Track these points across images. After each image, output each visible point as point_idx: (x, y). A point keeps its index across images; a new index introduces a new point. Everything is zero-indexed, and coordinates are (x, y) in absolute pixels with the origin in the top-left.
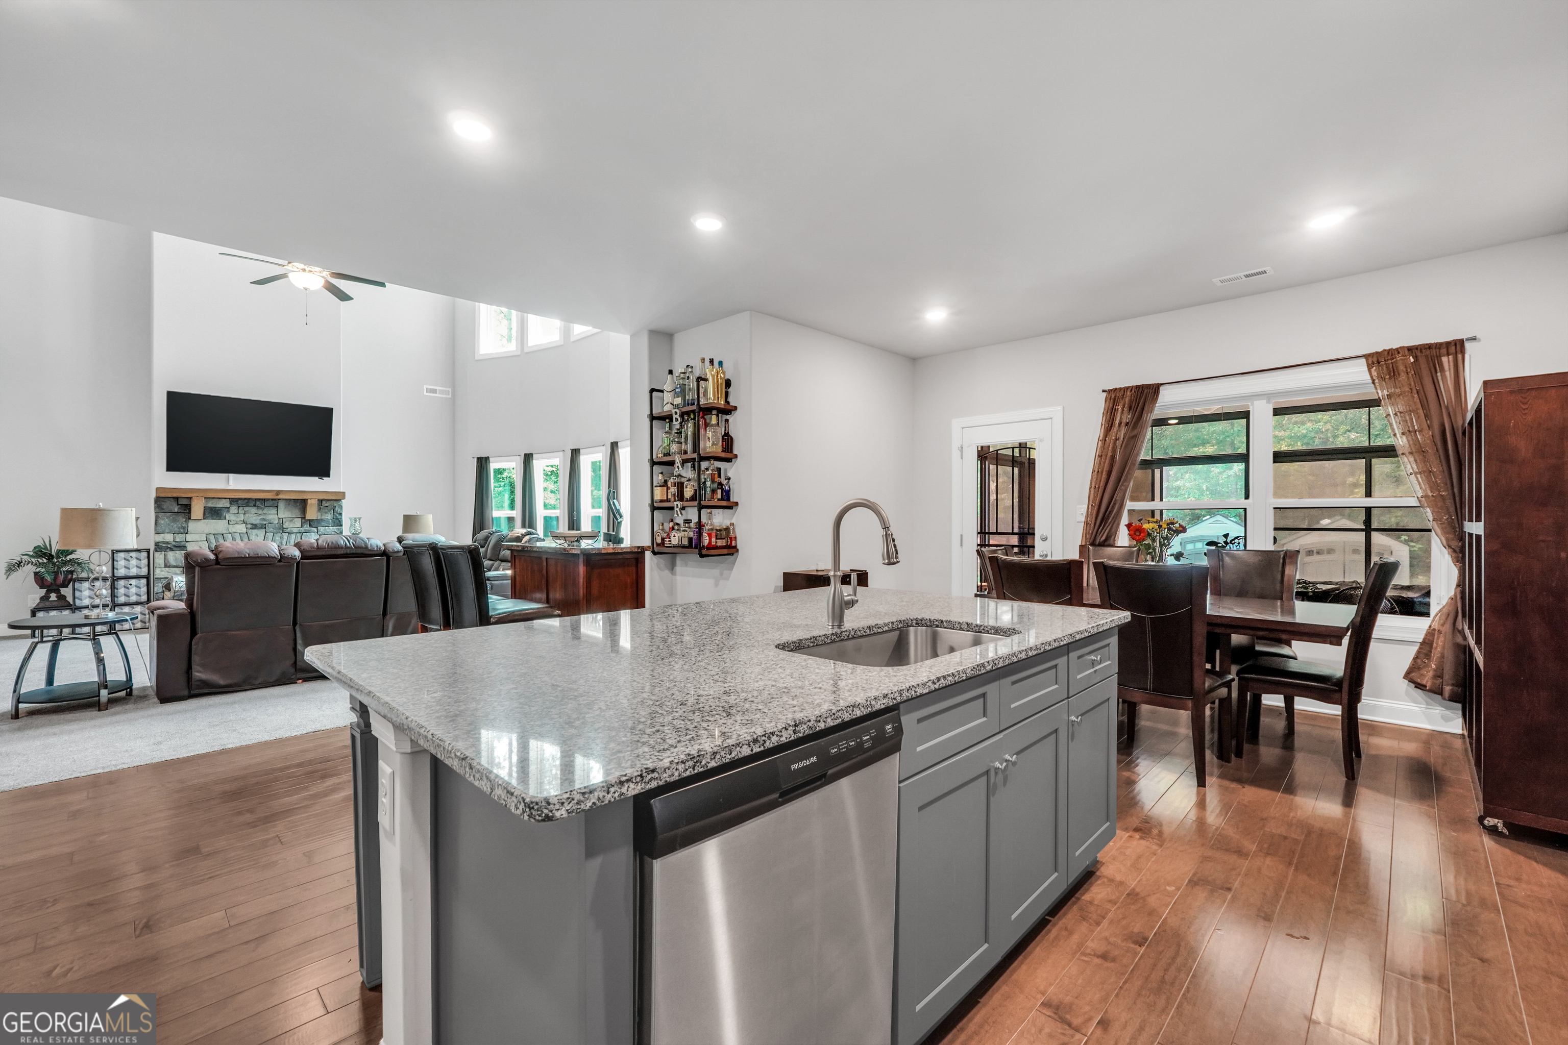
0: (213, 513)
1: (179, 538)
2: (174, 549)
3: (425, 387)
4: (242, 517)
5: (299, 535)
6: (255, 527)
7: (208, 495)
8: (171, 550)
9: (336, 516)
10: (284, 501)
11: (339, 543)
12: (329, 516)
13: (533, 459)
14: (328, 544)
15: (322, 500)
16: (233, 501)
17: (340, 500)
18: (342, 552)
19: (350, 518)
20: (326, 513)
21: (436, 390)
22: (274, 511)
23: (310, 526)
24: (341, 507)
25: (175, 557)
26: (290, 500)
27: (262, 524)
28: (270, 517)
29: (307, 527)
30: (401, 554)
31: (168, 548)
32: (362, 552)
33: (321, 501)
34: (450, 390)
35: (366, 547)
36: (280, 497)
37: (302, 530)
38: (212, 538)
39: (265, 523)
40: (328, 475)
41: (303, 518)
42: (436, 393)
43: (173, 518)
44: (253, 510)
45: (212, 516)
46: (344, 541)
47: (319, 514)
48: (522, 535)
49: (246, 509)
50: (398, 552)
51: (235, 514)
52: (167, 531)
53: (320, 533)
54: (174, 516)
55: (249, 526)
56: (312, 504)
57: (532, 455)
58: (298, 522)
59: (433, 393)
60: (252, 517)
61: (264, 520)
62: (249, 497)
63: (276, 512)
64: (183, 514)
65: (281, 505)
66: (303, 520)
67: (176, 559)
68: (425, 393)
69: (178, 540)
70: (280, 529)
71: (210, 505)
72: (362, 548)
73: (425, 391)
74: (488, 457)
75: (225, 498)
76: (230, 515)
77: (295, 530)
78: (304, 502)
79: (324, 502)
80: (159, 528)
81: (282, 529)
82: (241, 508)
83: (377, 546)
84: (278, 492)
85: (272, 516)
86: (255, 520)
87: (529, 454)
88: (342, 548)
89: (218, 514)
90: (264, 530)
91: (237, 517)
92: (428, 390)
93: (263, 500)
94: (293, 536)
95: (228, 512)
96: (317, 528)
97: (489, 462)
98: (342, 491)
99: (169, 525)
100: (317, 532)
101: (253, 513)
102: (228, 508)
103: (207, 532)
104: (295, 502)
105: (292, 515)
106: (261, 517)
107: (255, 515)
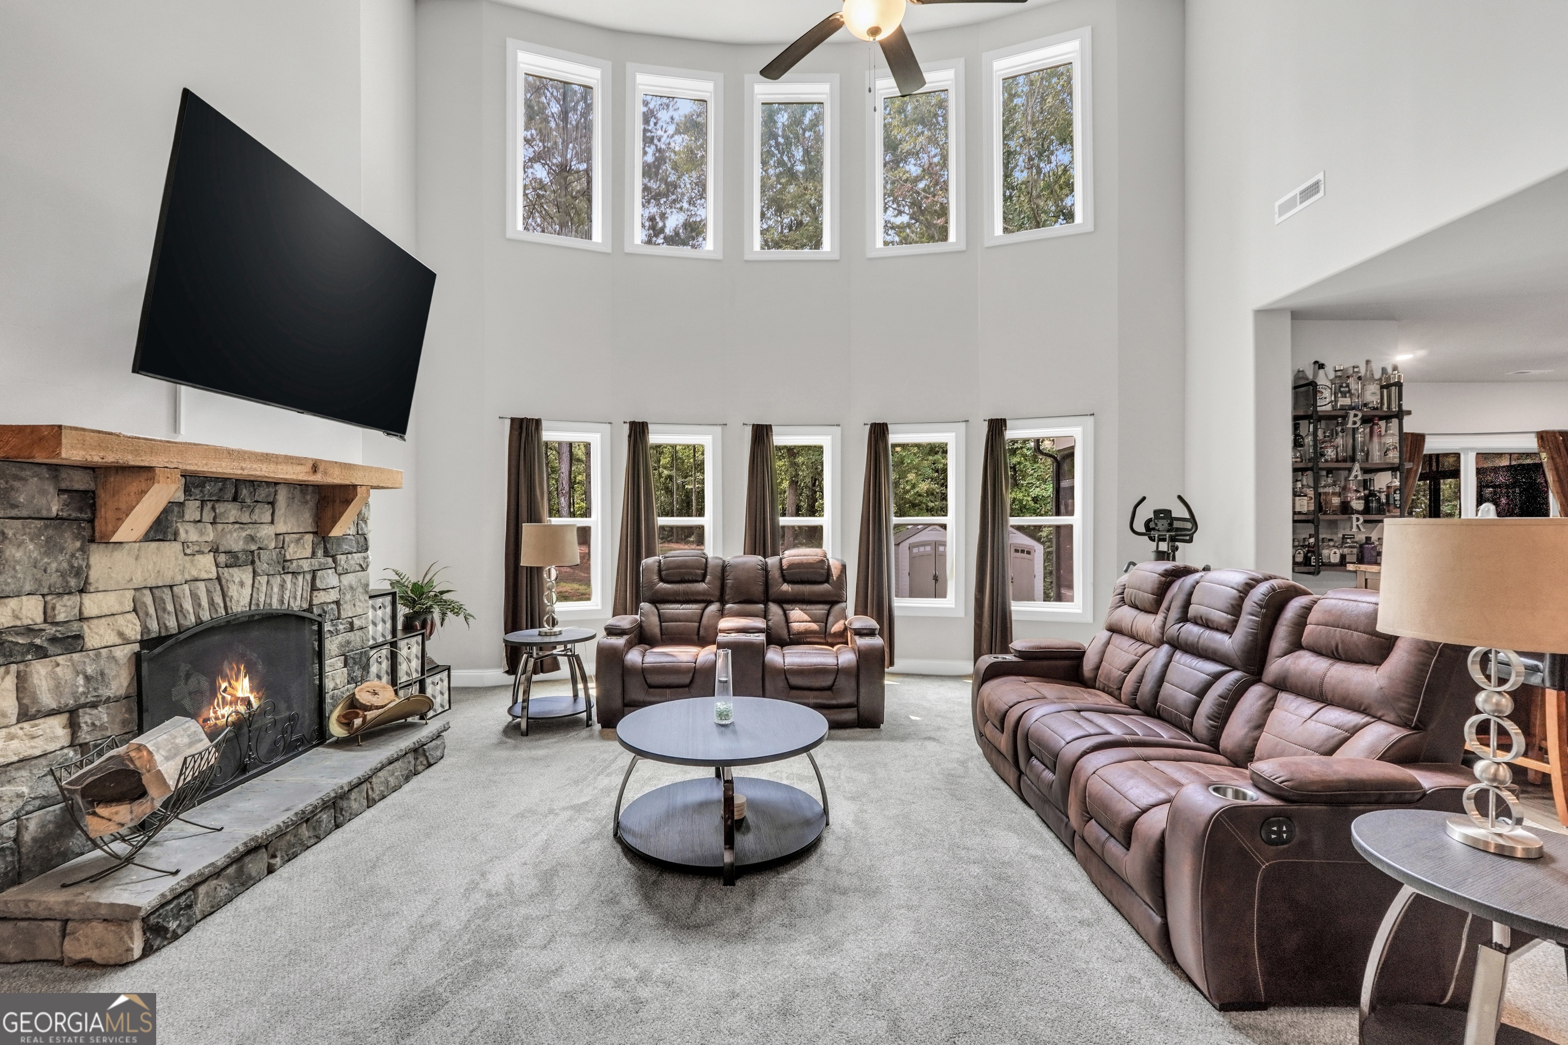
1: (65, 608)
4: (210, 534)
5: (309, 579)
6: (234, 560)
8: (43, 654)
9: (361, 529)
10: (287, 485)
13: (648, 433)
16: (196, 484)
22: (268, 516)
23: (326, 552)
26: (296, 483)
27: (249, 552)
28: (261, 532)
29: (320, 557)
37: (315, 563)
38: (150, 599)
39: (253, 547)
41: (315, 533)
44: (231, 512)
49: (218, 508)
51: (196, 522)
53: (339, 571)
54: (50, 532)
55: (222, 558)
57: (646, 424)
58: (308, 544)
60: (230, 532)
61: (251, 539)
63: (271, 518)
64: (77, 524)
65: (282, 497)
66: (315, 539)
69: (59, 617)
70: (279, 562)
76: (187, 527)
77: (303, 565)
78: (321, 489)
81: (284, 566)
82: (207, 505)
85: (265, 528)
86: (235, 541)
89: (161, 523)
90: (251, 568)
91: (200, 533)
93: (250, 483)
94: (300, 580)
95: (182, 515)
96: (336, 557)
99: (36, 563)
100: (335, 568)
101: (232, 520)
102: (181, 505)
103: (138, 582)
104: (301, 491)
105: (299, 526)
106: (248, 532)
107: (237, 526)
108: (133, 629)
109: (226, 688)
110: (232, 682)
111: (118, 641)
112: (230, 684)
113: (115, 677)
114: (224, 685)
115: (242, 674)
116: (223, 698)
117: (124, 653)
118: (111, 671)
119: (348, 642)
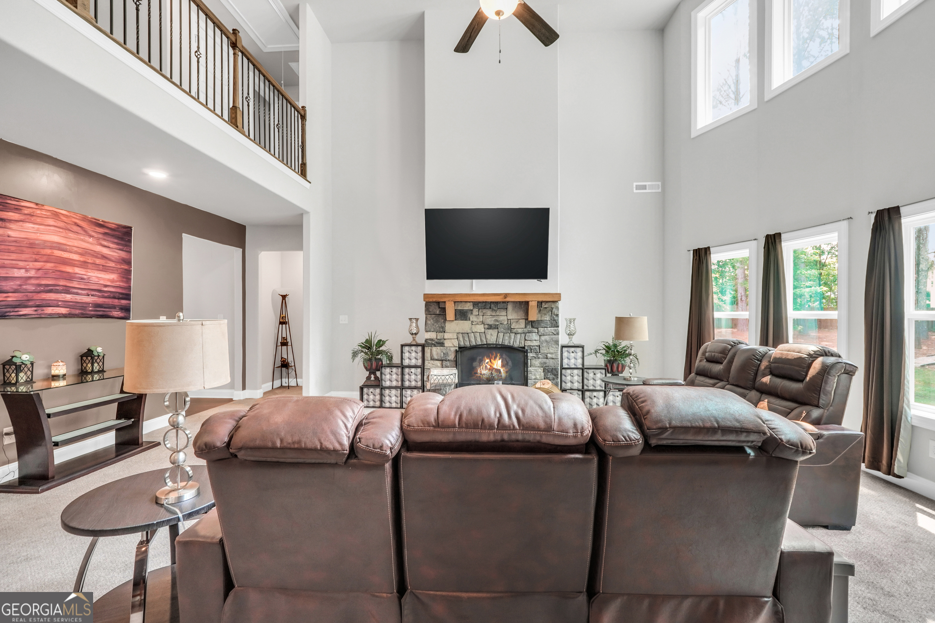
0: (462, 315)
1: (440, 336)
2: (437, 345)
3: (635, 184)
4: (481, 319)
5: (523, 335)
6: (490, 327)
7: (457, 299)
8: (435, 346)
9: (553, 318)
10: (512, 303)
11: (485, 415)
12: (547, 318)
13: (781, 241)
14: (461, 416)
15: (542, 302)
16: (476, 304)
17: (557, 302)
18: (492, 438)
19: (566, 319)
20: (545, 314)
21: (646, 185)
22: (504, 313)
23: (532, 327)
24: (558, 308)
25: (437, 352)
26: (517, 302)
27: (495, 325)
28: (501, 318)
29: (529, 328)
30: (636, 451)
31: (432, 344)
32: (538, 438)
33: (540, 303)
34: (660, 183)
35: (549, 428)
36: (508, 299)
37: (526, 330)
38: (460, 336)
39: (497, 323)
40: (545, 276)
41: (526, 319)
42: (646, 189)
43: (436, 319)
44: (489, 312)
45: (461, 317)
46: (497, 408)
47: (539, 315)
48: (810, 355)
49: (484, 311)
50: (628, 446)
51: (476, 315)
52: (432, 330)
53: (540, 333)
54: (436, 318)
55: (486, 326)
56: (533, 305)
57: (779, 234)
58: (522, 323)
59: (643, 189)
60: (488, 318)
61: (497, 321)
62: (484, 301)
63: (505, 314)
64: (442, 316)
65: (510, 307)
66: (527, 322)
67: (438, 354)
68: (635, 191)
69: (438, 338)
70: (509, 329)
71: (459, 308)
72: (538, 429)
73: (635, 189)
74: (709, 248)
75: (470, 302)
76: (473, 316)
77: (520, 331)
78: (527, 303)
79: (543, 304)
80: (427, 327)
81: (510, 330)
82: (481, 310)
83: (575, 425)
84: (506, 295)
85: (503, 317)
86: (490, 321)
87: (774, 235)
88: (491, 427)
89: (465, 315)
90: (496, 330)
91: (478, 319)
92: (638, 187)
93: (496, 303)
94: (519, 336)
95: (472, 313)
96: (538, 328)
97: (710, 253)
98: (559, 292)
99: (433, 325)
100: (538, 333)
101: (489, 314)
102: (472, 310)
103: (457, 331)
104: (520, 304)
105: (518, 316)
106: (495, 318)
107: (491, 316)
108: (456, 343)
109: (488, 362)
110: (492, 360)
111: (453, 346)
112: (490, 361)
113: (451, 355)
114: (487, 361)
115: (498, 358)
116: (486, 367)
117: (453, 349)
118: (450, 353)
119: (545, 363)
